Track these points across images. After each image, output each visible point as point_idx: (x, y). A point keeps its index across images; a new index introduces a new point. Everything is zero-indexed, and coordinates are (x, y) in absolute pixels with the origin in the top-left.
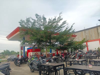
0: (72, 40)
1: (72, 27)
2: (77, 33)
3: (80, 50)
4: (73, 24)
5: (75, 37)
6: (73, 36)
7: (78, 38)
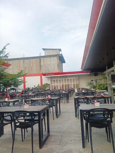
0: (3, 71)
1: (4, 48)
2: (12, 61)
3: (13, 87)
4: (7, 45)
5: (7, 66)
6: (4, 64)
7: (12, 69)
